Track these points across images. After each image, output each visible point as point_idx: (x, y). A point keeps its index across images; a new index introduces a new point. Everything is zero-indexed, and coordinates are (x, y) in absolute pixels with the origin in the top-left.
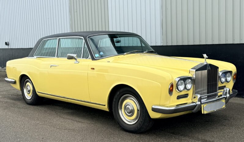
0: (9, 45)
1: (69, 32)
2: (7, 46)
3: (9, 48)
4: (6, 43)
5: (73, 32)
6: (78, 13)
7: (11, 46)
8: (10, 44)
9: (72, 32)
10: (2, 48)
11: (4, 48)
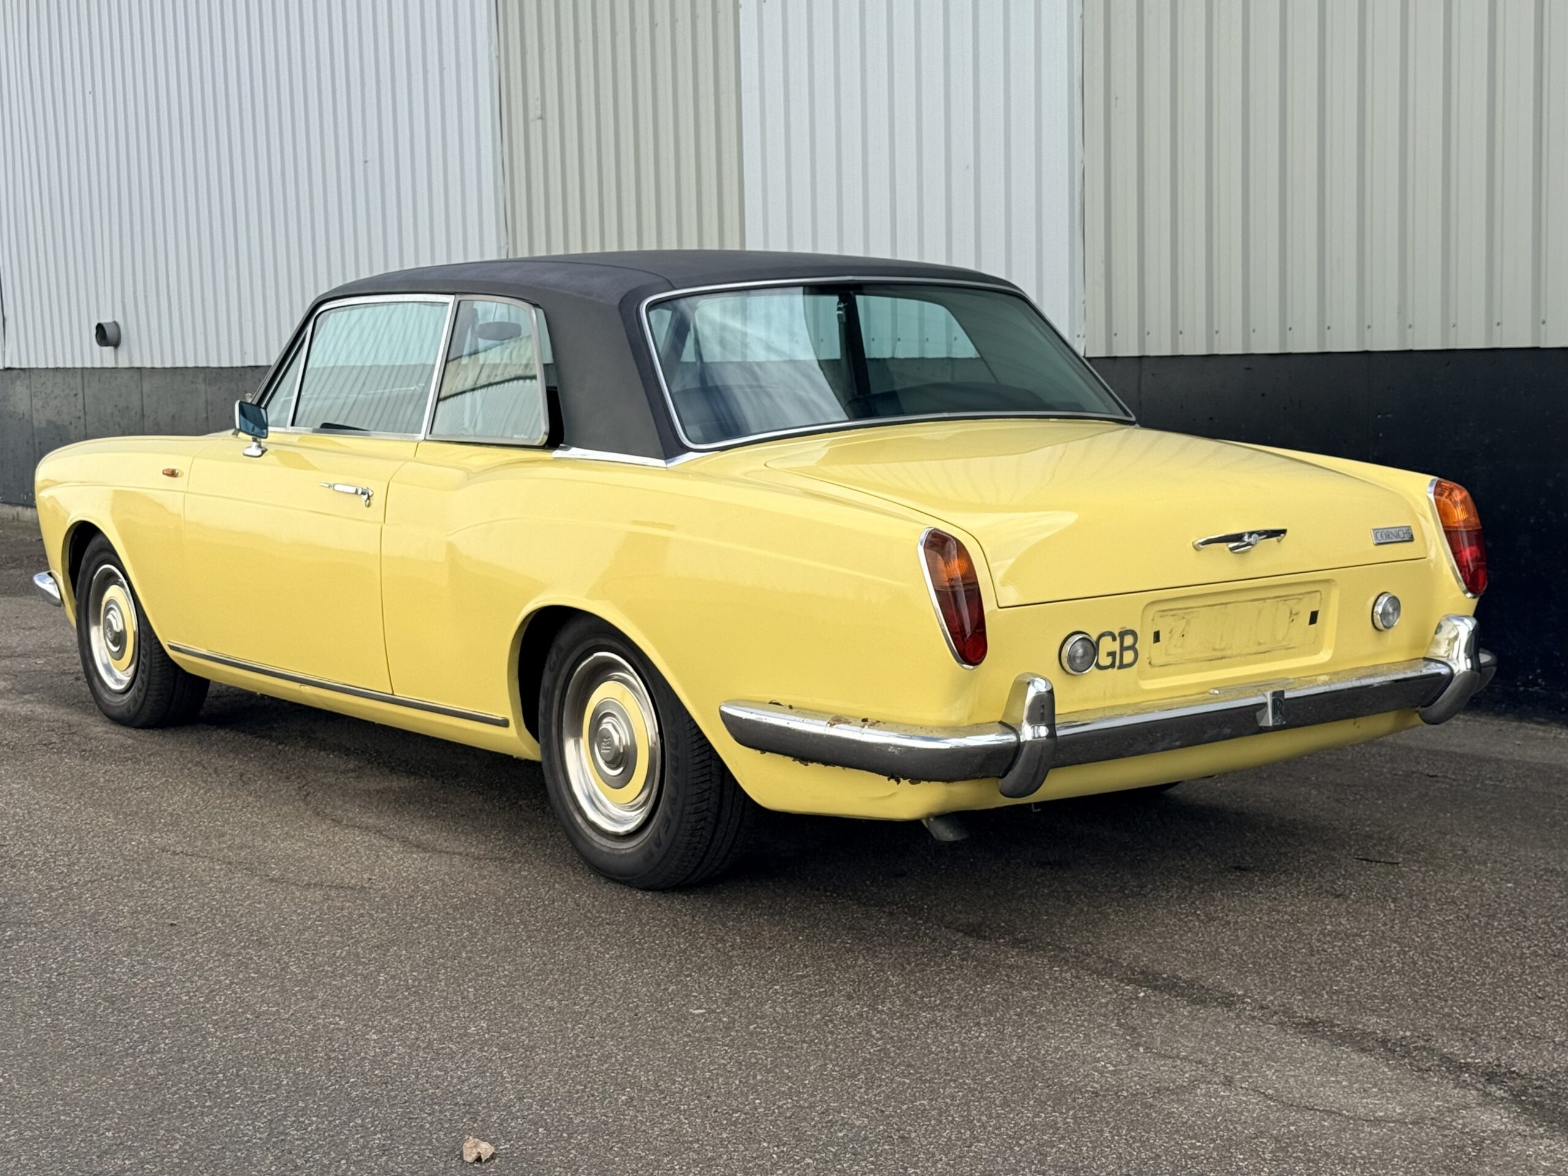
0: (123, 350)
1: (494, 257)
2: (108, 350)
3: (123, 363)
4: (100, 328)
5: (520, 256)
6: (549, 124)
7: (136, 351)
8: (130, 333)
9: (511, 256)
10: (78, 365)
11: (88, 365)
